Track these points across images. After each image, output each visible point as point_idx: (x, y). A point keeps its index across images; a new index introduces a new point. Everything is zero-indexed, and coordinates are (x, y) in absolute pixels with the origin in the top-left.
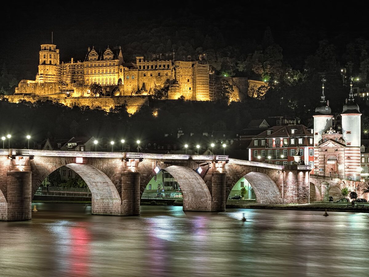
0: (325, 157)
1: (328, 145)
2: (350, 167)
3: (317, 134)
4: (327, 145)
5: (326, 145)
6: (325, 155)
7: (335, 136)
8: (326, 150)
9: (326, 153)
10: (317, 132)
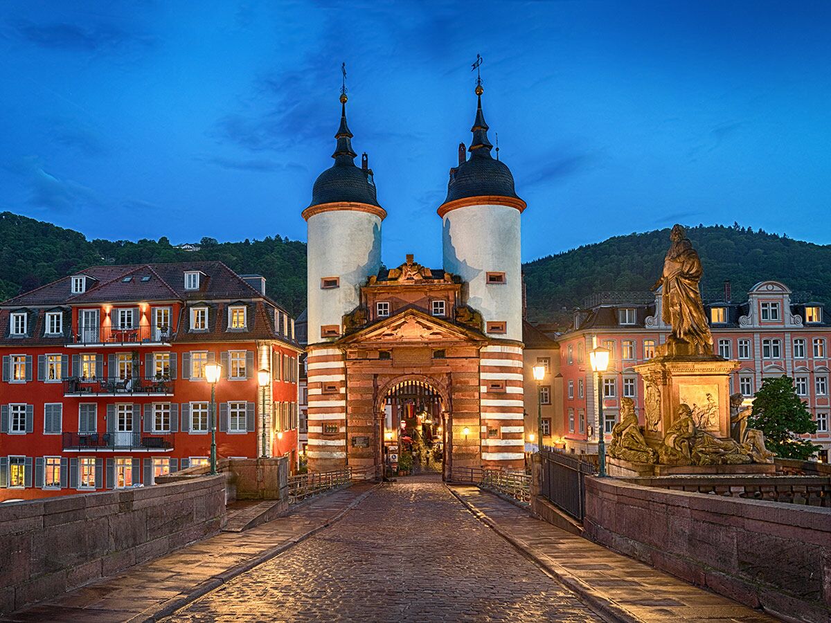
0: (376, 387)
1: (399, 333)
2: (504, 430)
3: (330, 284)
4: (389, 332)
5: (386, 330)
6: (376, 376)
7: (432, 294)
8: (384, 355)
9: (384, 368)
10: (333, 274)
